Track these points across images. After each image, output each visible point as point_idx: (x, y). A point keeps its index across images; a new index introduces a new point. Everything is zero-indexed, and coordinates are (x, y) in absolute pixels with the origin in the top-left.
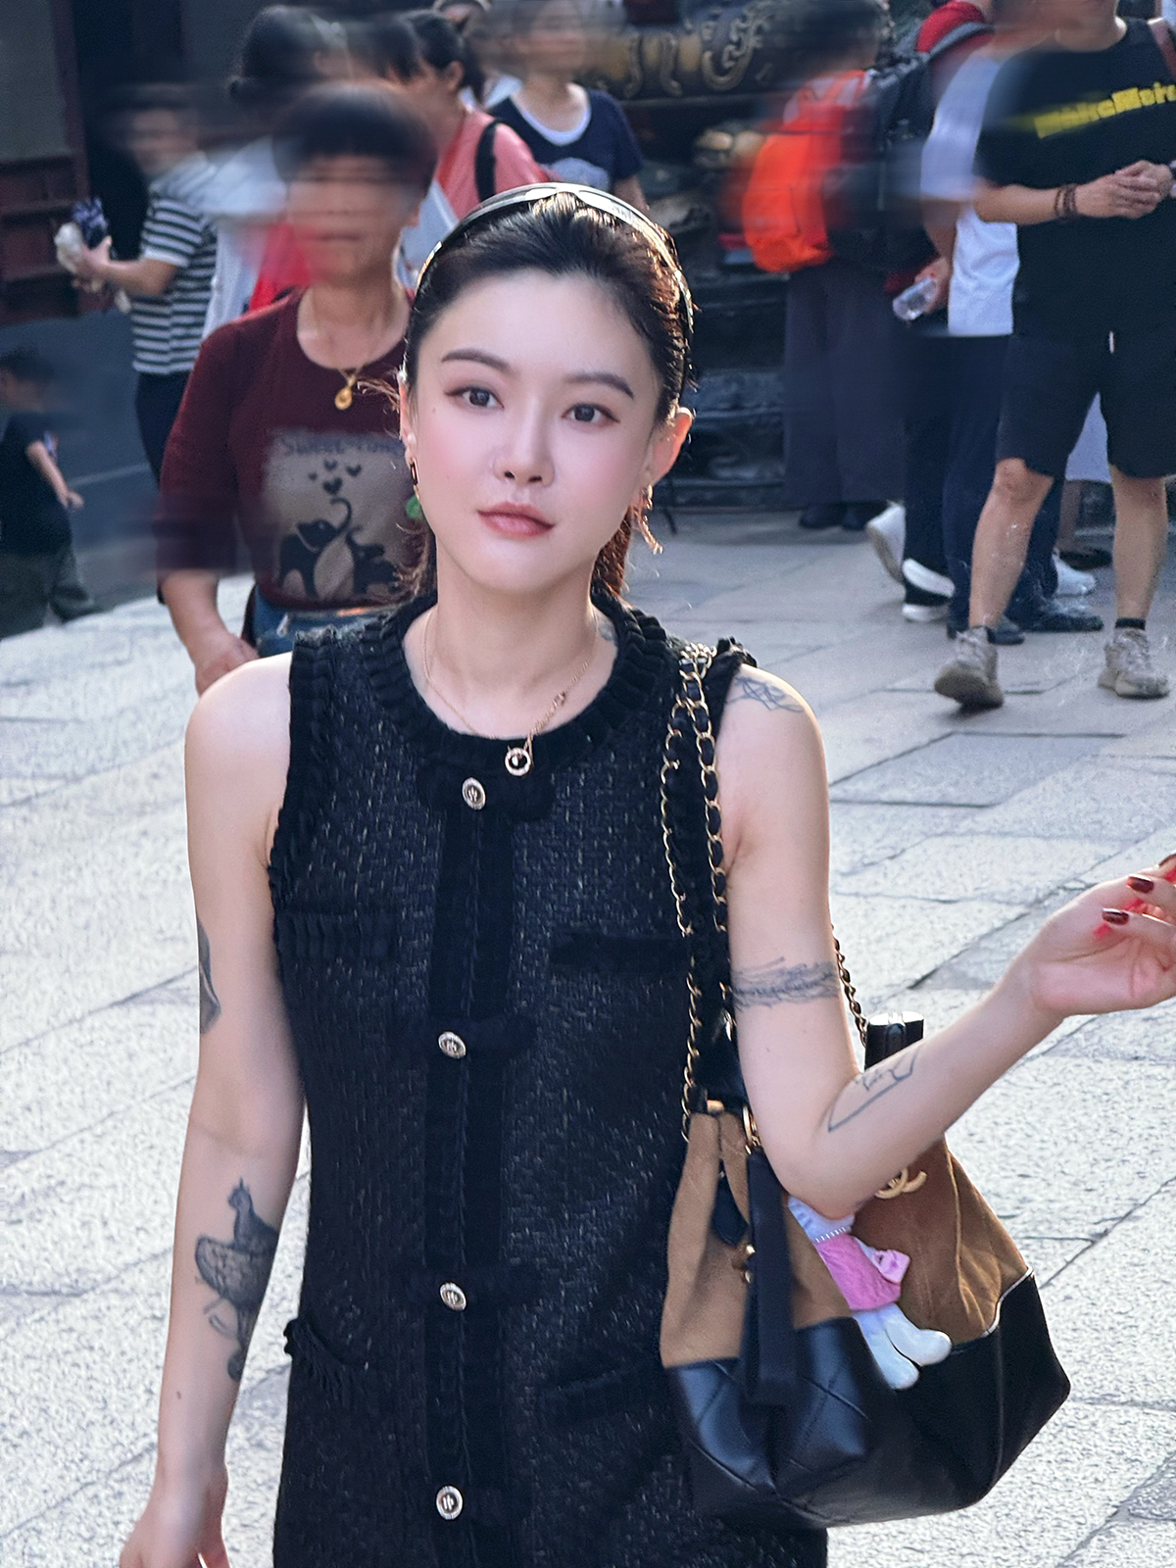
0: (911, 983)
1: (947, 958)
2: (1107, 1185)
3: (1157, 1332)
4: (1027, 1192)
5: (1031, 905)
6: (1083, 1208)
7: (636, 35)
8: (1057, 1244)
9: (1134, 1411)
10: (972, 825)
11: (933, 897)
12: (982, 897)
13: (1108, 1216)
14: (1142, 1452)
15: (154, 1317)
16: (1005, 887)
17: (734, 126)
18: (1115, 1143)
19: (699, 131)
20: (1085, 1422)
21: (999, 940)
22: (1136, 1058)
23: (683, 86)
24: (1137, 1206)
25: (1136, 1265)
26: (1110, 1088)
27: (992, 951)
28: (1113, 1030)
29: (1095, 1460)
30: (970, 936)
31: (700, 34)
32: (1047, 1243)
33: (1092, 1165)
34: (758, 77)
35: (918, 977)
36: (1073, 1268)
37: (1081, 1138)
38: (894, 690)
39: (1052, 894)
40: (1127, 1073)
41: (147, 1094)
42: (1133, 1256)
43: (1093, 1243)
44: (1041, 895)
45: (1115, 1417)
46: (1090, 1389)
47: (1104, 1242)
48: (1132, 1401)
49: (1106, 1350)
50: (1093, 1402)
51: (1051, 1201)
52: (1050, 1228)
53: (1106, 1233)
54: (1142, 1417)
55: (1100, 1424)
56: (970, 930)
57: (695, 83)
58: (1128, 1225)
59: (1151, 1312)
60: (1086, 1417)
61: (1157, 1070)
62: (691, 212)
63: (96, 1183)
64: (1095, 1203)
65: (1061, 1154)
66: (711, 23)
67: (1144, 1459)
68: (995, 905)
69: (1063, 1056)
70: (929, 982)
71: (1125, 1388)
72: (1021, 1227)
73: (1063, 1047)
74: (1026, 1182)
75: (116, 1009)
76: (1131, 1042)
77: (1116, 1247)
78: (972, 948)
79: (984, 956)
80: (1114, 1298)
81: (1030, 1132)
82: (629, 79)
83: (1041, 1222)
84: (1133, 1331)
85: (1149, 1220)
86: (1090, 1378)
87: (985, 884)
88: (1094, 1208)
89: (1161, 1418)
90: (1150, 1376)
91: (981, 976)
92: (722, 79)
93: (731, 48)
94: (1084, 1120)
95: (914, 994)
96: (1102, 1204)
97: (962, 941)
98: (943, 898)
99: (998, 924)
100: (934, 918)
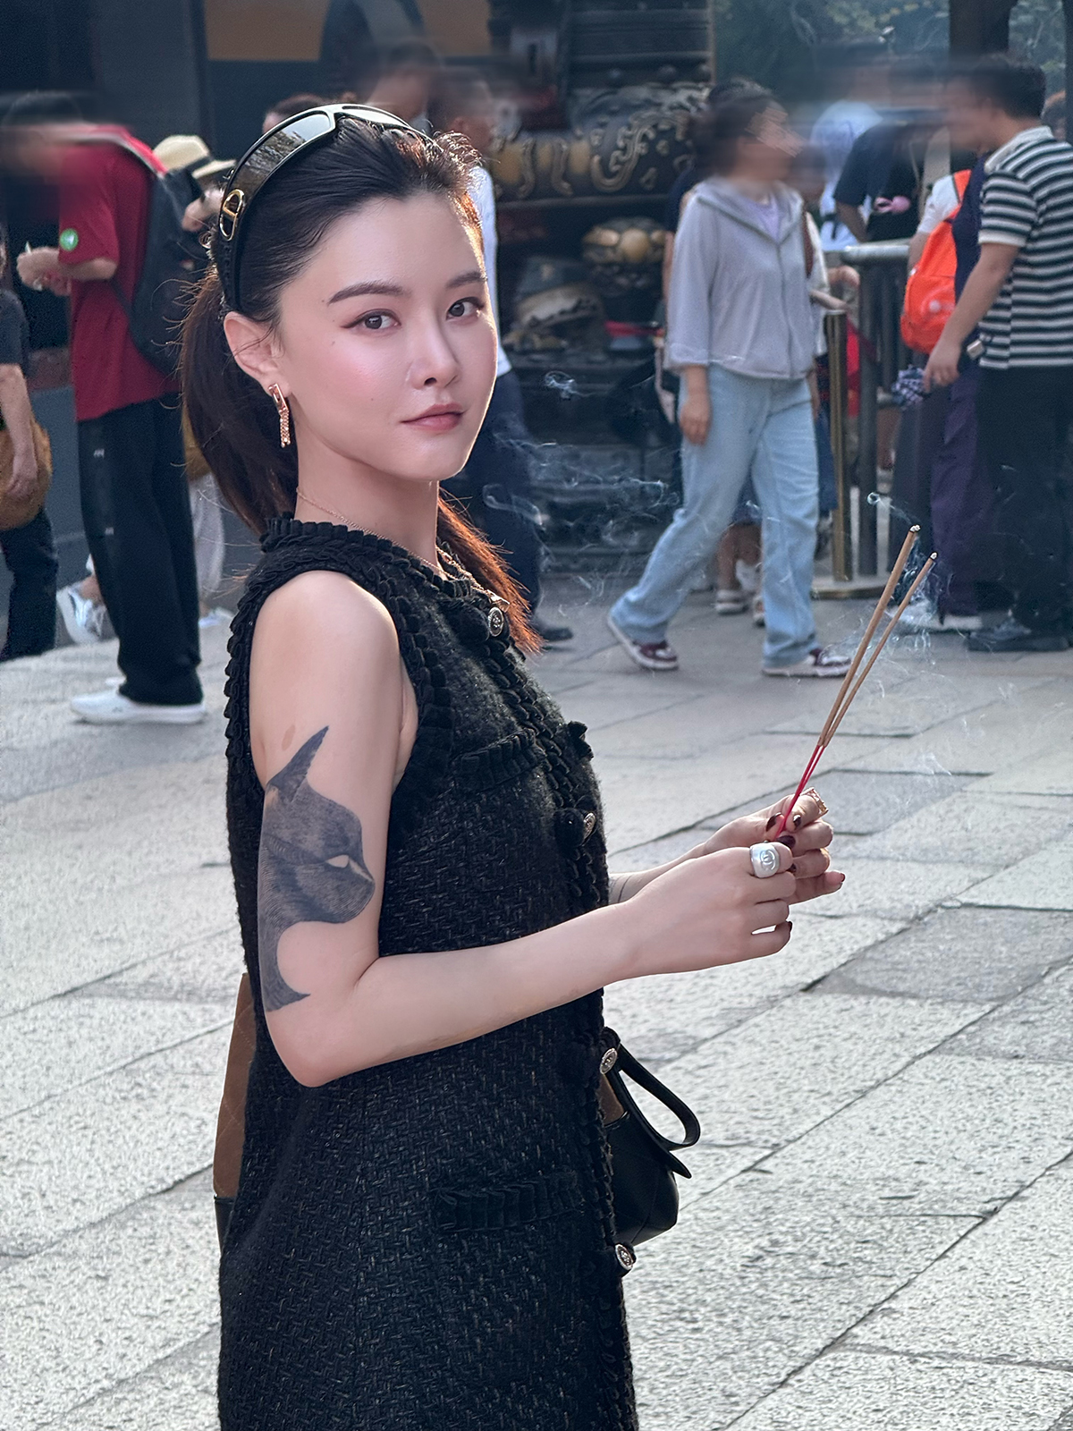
0: (803, 986)
1: (835, 966)
2: (995, 1169)
3: (1049, 1299)
4: (922, 1177)
5: (912, 921)
6: (974, 1189)
7: (530, 141)
8: (951, 1221)
9: (1029, 1370)
10: (854, 851)
11: (820, 913)
12: (866, 914)
13: (997, 1195)
14: (1039, 1407)
15: (98, 1277)
16: (887, 905)
17: (621, 224)
18: (1000, 1131)
19: (589, 227)
20: (985, 1379)
21: (883, 951)
22: (1017, 1057)
23: (573, 187)
24: (1024, 1187)
25: (1025, 1240)
26: (994, 1083)
27: (877, 961)
28: (993, 1031)
29: (995, 1413)
30: (856, 947)
31: (589, 140)
32: (943, 1220)
33: (980, 1151)
34: (643, 180)
35: (810, 981)
36: (966, 1242)
37: (969, 1126)
38: (773, 733)
39: (930, 911)
40: (1008, 1069)
41: (83, 1080)
42: (1023, 1232)
43: (985, 1220)
44: (920, 912)
45: (1012, 1374)
46: (989, 1349)
47: (994, 1220)
48: (1027, 1360)
49: (1002, 1315)
50: (990, 1361)
51: (945, 1183)
52: (944, 1207)
53: (995, 1211)
54: (1038, 1375)
55: (999, 1381)
56: (856, 942)
57: (585, 185)
58: (1016, 1204)
59: (1041, 1282)
60: (985, 1375)
61: (1036, 1068)
62: (580, 302)
63: (32, 1159)
64: (985, 1185)
65: (952, 1142)
66: (600, 131)
67: (1041, 1412)
68: (879, 921)
69: (950, 1054)
70: (819, 986)
71: (1020, 1349)
72: (918, 1207)
73: (948, 1046)
74: (923, 1167)
75: (57, 1002)
76: (1010, 1043)
77: (1005, 1224)
78: (858, 957)
79: (869, 966)
80: (1006, 1269)
81: (924, 1123)
82: (522, 181)
83: (936, 1202)
84: (1025, 1299)
85: (1036, 1200)
86: (988, 1340)
87: (868, 902)
88: (984, 1190)
89: (1057, 1378)
90: (1044, 1339)
91: (868, 983)
92: (609, 182)
93: (617, 153)
94: (971, 1112)
95: (808, 997)
96: (991, 1186)
97: (849, 952)
98: (829, 913)
99: (881, 937)
100: (822, 931)
